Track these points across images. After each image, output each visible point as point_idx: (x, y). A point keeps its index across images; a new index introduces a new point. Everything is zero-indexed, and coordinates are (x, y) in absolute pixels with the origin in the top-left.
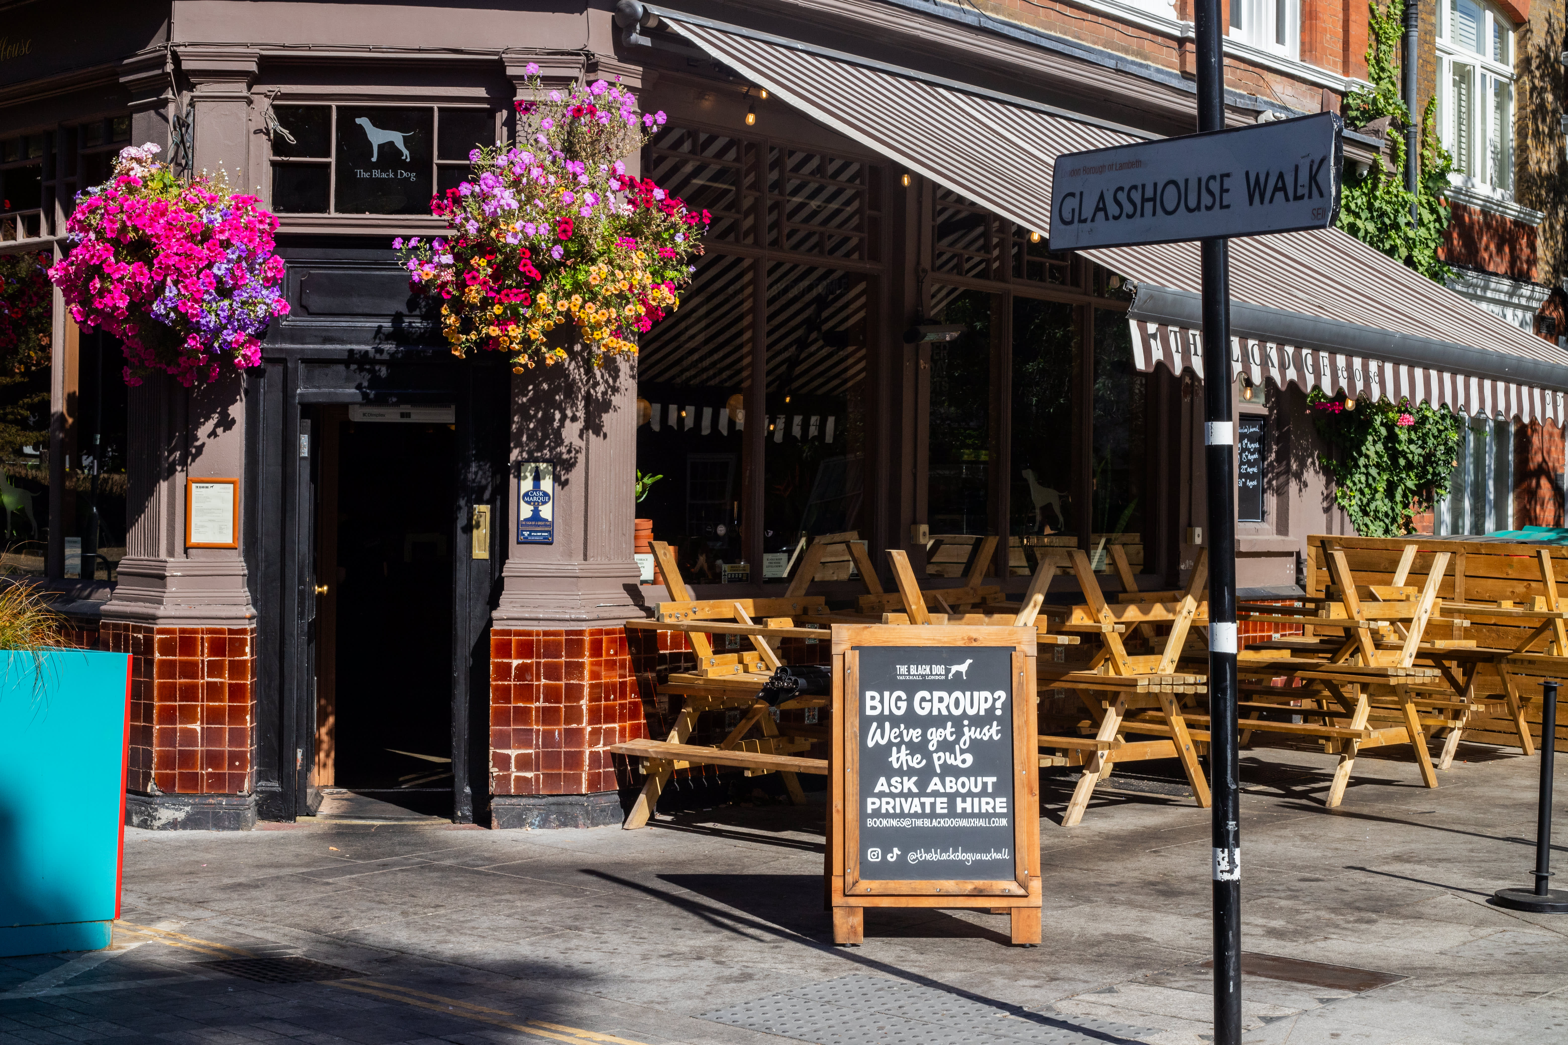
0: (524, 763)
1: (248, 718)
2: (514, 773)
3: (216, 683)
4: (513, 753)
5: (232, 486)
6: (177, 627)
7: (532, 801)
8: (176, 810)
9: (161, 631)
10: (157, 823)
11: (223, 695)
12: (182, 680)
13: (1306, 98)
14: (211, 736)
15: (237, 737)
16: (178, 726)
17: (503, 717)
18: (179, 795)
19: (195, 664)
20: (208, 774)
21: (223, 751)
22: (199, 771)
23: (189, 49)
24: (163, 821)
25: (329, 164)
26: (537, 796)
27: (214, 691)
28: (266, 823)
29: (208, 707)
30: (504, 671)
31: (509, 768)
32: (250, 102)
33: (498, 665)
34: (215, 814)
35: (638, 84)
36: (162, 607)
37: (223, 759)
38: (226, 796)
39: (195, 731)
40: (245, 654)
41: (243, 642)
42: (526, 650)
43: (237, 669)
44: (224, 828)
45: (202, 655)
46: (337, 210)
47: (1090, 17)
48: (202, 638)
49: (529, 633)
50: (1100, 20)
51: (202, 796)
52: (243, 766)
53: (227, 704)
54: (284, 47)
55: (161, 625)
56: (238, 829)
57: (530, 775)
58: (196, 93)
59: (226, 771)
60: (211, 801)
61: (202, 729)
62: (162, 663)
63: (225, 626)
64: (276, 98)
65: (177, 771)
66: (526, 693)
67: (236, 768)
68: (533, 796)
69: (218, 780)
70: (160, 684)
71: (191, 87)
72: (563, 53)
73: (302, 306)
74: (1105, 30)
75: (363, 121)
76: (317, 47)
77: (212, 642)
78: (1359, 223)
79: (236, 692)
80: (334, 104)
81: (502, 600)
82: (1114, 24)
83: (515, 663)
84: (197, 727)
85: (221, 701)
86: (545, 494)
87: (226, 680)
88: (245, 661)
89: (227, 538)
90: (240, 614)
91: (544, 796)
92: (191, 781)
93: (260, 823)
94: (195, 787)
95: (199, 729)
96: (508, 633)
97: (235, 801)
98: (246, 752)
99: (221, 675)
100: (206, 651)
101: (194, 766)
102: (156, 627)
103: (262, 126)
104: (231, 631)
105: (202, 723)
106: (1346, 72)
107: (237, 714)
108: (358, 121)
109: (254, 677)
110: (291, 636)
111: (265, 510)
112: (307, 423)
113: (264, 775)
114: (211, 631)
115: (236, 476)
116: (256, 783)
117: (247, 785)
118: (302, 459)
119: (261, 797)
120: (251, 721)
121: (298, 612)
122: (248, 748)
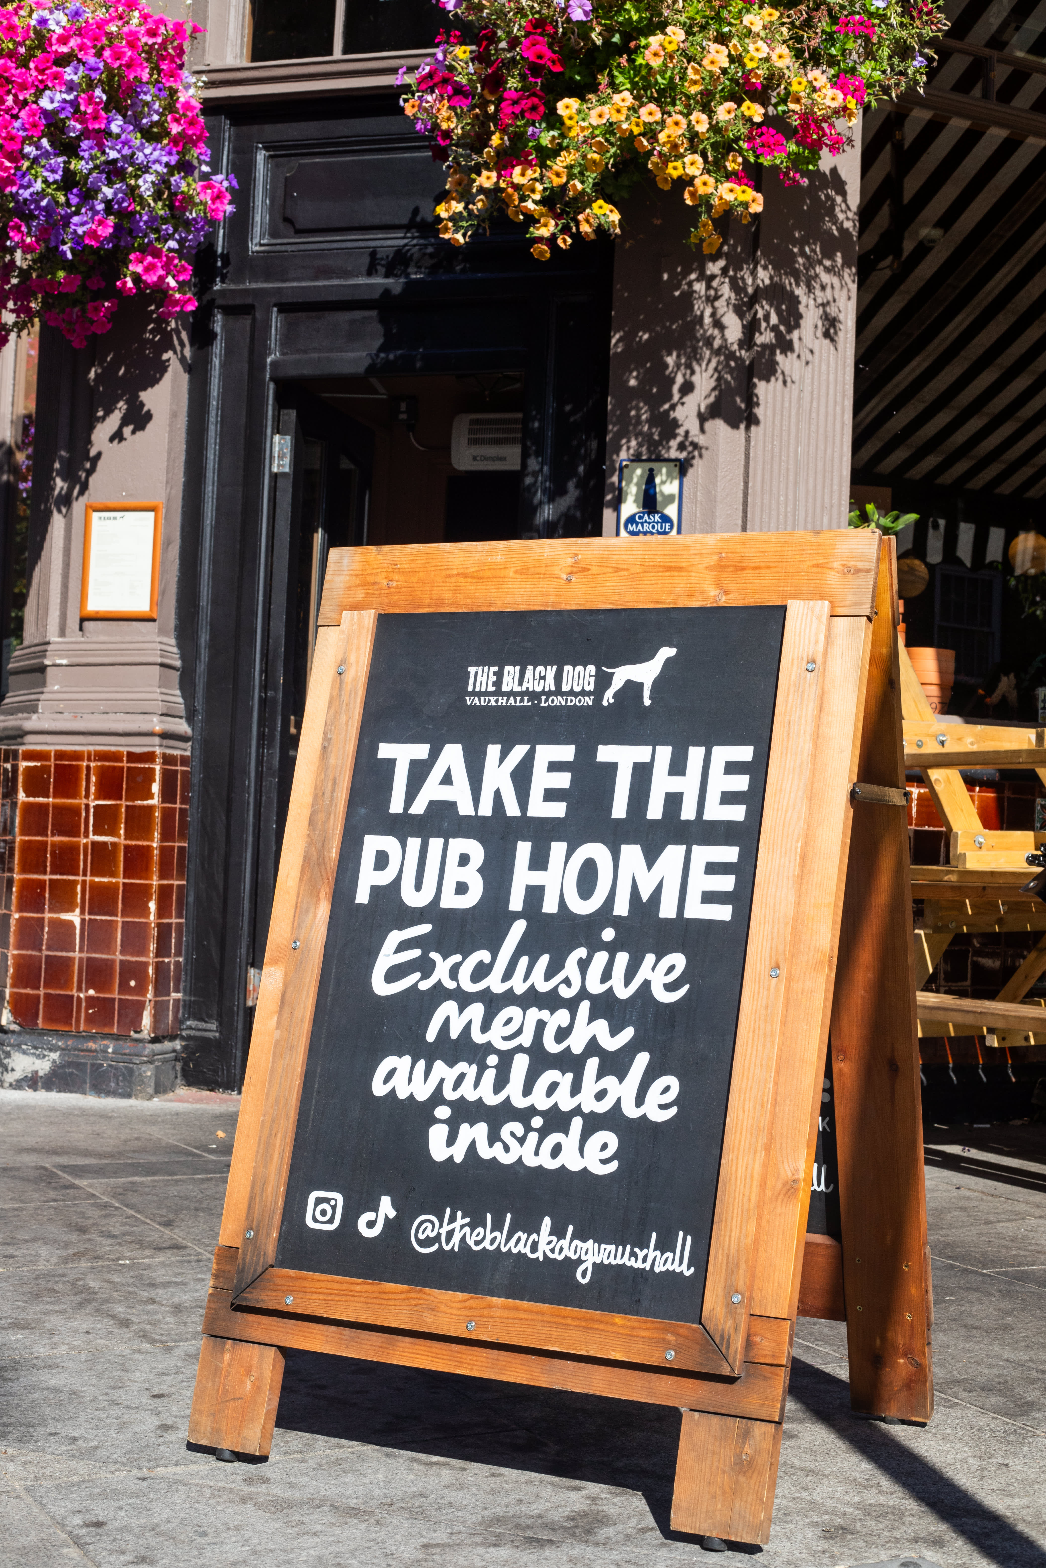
1: (152, 906)
3: (105, 844)
5: (152, 514)
6: (52, 748)
8: (38, 1057)
9: (29, 756)
10: (10, 1078)
11: (116, 865)
12: (57, 839)
14: (97, 934)
15: (135, 937)
16: (47, 915)
18: (44, 1032)
19: (76, 811)
20: (89, 999)
21: (113, 961)
22: (74, 993)
24: (18, 1075)
27: (102, 856)
28: (193, 1092)
29: (93, 885)
34: (96, 1067)
36: (35, 717)
37: (111, 975)
38: (117, 1038)
39: (71, 924)
40: (150, 796)
41: (149, 775)
43: (138, 821)
44: (109, 1093)
45: (87, 796)
48: (88, 767)
51: (78, 1036)
52: (141, 989)
53: (121, 880)
55: (32, 744)
56: (129, 1096)
59: (116, 996)
60: (91, 1045)
61: (83, 921)
62: (28, 808)
63: (123, 746)
65: (42, 992)
67: (131, 991)
69: (102, 1010)
70: (23, 843)
73: (287, 220)
77: (103, 773)
79: (137, 860)
84: (74, 917)
85: (113, 874)
87: (120, 839)
88: (151, 808)
89: (141, 604)
90: (143, 728)
92: (62, 1009)
93: (183, 1091)
94: (67, 1020)
95: (77, 922)
97: (127, 1047)
98: (146, 965)
99: (113, 832)
100: (93, 789)
101: (67, 985)
102: (22, 749)
104: (132, 757)
105: (82, 912)
107: (135, 897)
109: (164, 837)
110: (245, 772)
111: (215, 561)
112: (291, 416)
113: (194, 1010)
114: (102, 756)
115: (159, 498)
116: (179, 1022)
117: (147, 1020)
118: (275, 477)
119: (178, 1045)
120: (161, 913)
121: (261, 736)
122: (150, 958)
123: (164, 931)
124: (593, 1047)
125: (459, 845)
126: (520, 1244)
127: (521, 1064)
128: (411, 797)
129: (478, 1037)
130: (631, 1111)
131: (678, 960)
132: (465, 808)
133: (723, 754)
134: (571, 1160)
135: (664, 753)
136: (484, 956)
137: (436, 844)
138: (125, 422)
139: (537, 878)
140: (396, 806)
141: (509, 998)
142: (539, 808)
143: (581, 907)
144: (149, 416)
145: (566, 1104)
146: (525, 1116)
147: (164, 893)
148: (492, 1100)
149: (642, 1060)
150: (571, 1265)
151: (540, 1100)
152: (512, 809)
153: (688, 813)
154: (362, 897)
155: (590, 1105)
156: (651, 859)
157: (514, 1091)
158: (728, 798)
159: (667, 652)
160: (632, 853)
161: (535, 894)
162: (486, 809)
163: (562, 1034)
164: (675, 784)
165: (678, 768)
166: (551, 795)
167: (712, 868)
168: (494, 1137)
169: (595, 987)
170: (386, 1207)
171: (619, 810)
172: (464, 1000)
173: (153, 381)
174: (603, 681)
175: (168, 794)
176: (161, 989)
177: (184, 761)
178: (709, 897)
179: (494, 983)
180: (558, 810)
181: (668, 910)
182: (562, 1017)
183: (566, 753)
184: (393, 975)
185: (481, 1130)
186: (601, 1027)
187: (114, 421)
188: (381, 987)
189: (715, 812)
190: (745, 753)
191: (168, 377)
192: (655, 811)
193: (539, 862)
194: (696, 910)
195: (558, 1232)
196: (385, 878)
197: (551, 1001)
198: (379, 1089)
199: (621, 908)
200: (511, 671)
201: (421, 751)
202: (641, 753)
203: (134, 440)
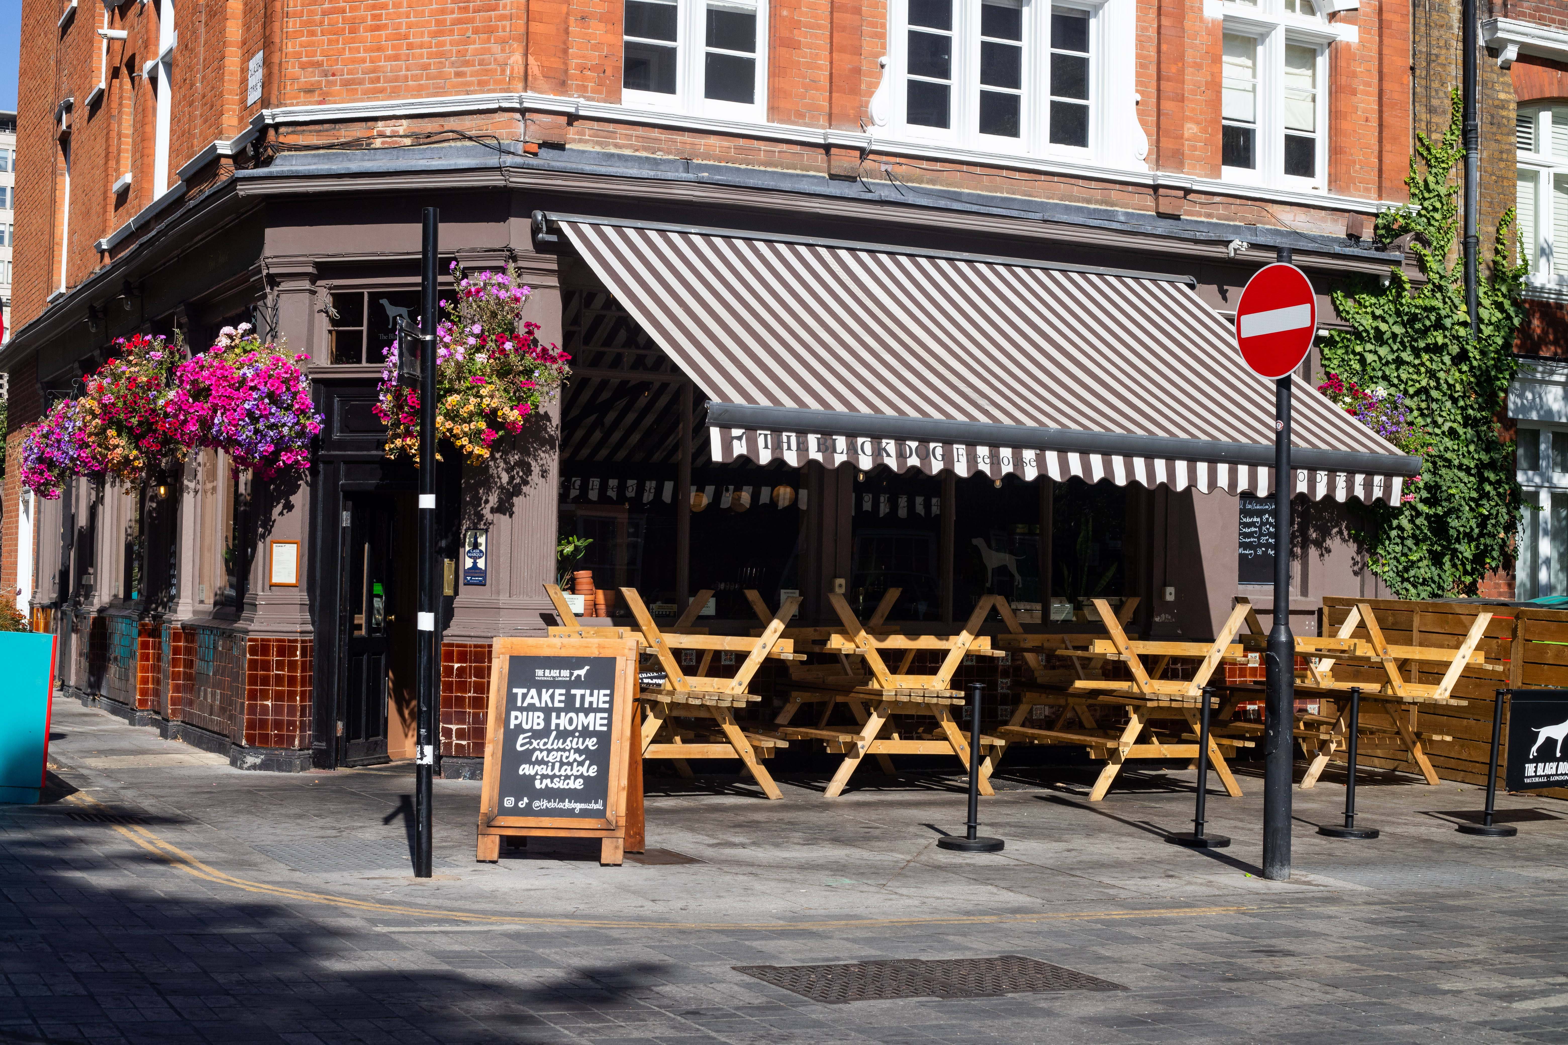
0: (461, 734)
1: (298, 698)
2: (455, 741)
3: (280, 675)
4: (454, 727)
5: (296, 545)
6: (259, 637)
7: (466, 761)
8: (256, 757)
9: (250, 640)
10: (245, 766)
11: (284, 683)
12: (262, 672)
13: (1326, 222)
14: (277, 710)
15: (292, 711)
16: (259, 702)
17: (448, 702)
18: (258, 748)
19: (269, 662)
20: (275, 735)
21: (284, 720)
22: (270, 732)
23: (275, 260)
24: (249, 765)
25: (362, 331)
26: (468, 758)
27: (279, 679)
28: (316, 770)
29: (276, 691)
30: (449, 671)
31: (451, 738)
32: (313, 293)
33: (445, 667)
34: (278, 761)
35: (555, 267)
36: (253, 625)
37: (283, 725)
38: (286, 749)
39: (268, 706)
40: (297, 656)
41: (296, 648)
42: (462, 658)
43: (292, 665)
44: (283, 771)
45: (273, 656)
46: (368, 361)
47: (1043, 177)
48: (273, 645)
49: (465, 646)
50: (1056, 179)
51: (271, 749)
52: (294, 730)
53: (286, 689)
54: (329, 256)
55: (252, 636)
56: (291, 771)
57: (464, 743)
58: (280, 288)
59: (285, 733)
60: (276, 753)
61: (272, 705)
62: (251, 661)
63: (286, 637)
64: (330, 289)
65: (257, 732)
66: (463, 686)
67: (290, 731)
68: (464, 757)
69: (280, 739)
70: (249, 674)
71: (278, 284)
72: (494, 251)
73: (347, 427)
74: (1062, 187)
75: (384, 302)
76: (348, 255)
77: (279, 647)
78: (1383, 327)
79: (292, 681)
80: (365, 291)
81: (452, 623)
82: (1073, 181)
83: (456, 666)
84: (269, 703)
85: (283, 687)
86: (481, 551)
87: (285, 672)
88: (297, 661)
89: (292, 580)
90: (294, 629)
91: (473, 758)
92: (265, 739)
93: (313, 770)
94: (267, 743)
95: (270, 705)
96: (452, 645)
97: (290, 753)
98: (296, 721)
99: (283, 670)
100: (275, 654)
101: (267, 729)
102: (248, 637)
103: (323, 308)
104: (289, 641)
105: (272, 701)
106: (1380, 197)
107: (292, 695)
108: (381, 301)
109: (302, 672)
110: (334, 646)
111: (321, 562)
112: (350, 503)
113: (318, 738)
114: (278, 640)
115: (299, 539)
116: (311, 743)
117: (297, 742)
118: (344, 528)
119: (311, 752)
120: (301, 701)
121: (340, 630)
122: (298, 718)
123: (303, 708)
124: (575, 760)
125: (537, 714)
126: (561, 805)
127: (557, 765)
128: (523, 702)
129: (546, 759)
130: (585, 774)
131: (595, 740)
132: (538, 705)
133: (602, 692)
134: (572, 786)
135: (588, 692)
136: (546, 740)
137: (531, 714)
138: (284, 508)
139: (558, 721)
140: (519, 704)
141: (553, 750)
142: (557, 705)
143: (570, 728)
144: (293, 506)
145: (569, 773)
146: (559, 777)
147: (303, 694)
148: (551, 774)
149: (587, 762)
150: (574, 809)
151: (563, 773)
152: (550, 705)
153: (595, 706)
154: (512, 727)
155: (575, 773)
156: (586, 716)
157: (556, 771)
158: (604, 702)
159: (587, 668)
160: (581, 715)
161: (558, 725)
162: (543, 705)
163: (567, 758)
164: (591, 699)
165: (592, 695)
166: (560, 701)
167: (602, 718)
168: (552, 782)
169: (575, 746)
170: (526, 800)
171: (578, 705)
172: (541, 751)
173: (294, 493)
174: (571, 674)
175: (303, 654)
176: (302, 729)
177: (310, 641)
178: (601, 725)
179: (549, 746)
180: (562, 705)
181: (591, 728)
182: (567, 754)
183: (563, 691)
184: (522, 745)
185: (548, 781)
186: (577, 756)
187: (279, 507)
188: (519, 748)
189: (601, 705)
190: (608, 692)
191: (300, 490)
192: (587, 705)
193: (558, 717)
194: (598, 728)
195: (570, 802)
196: (518, 722)
197: (564, 750)
198: (521, 772)
199: (580, 728)
200: (547, 671)
201: (525, 691)
202: (582, 692)
203: (288, 515)
